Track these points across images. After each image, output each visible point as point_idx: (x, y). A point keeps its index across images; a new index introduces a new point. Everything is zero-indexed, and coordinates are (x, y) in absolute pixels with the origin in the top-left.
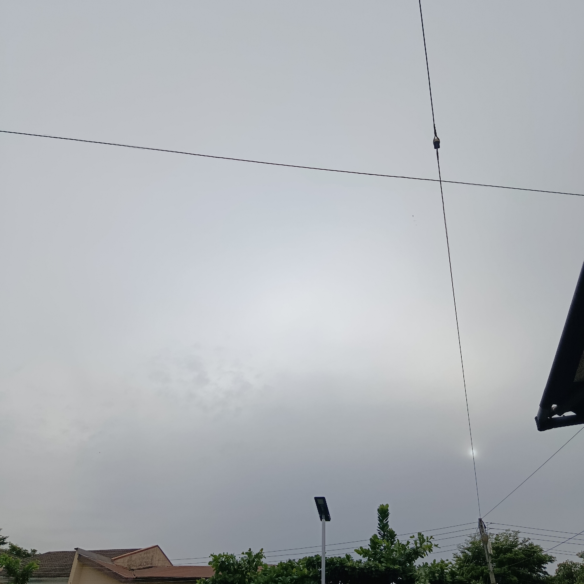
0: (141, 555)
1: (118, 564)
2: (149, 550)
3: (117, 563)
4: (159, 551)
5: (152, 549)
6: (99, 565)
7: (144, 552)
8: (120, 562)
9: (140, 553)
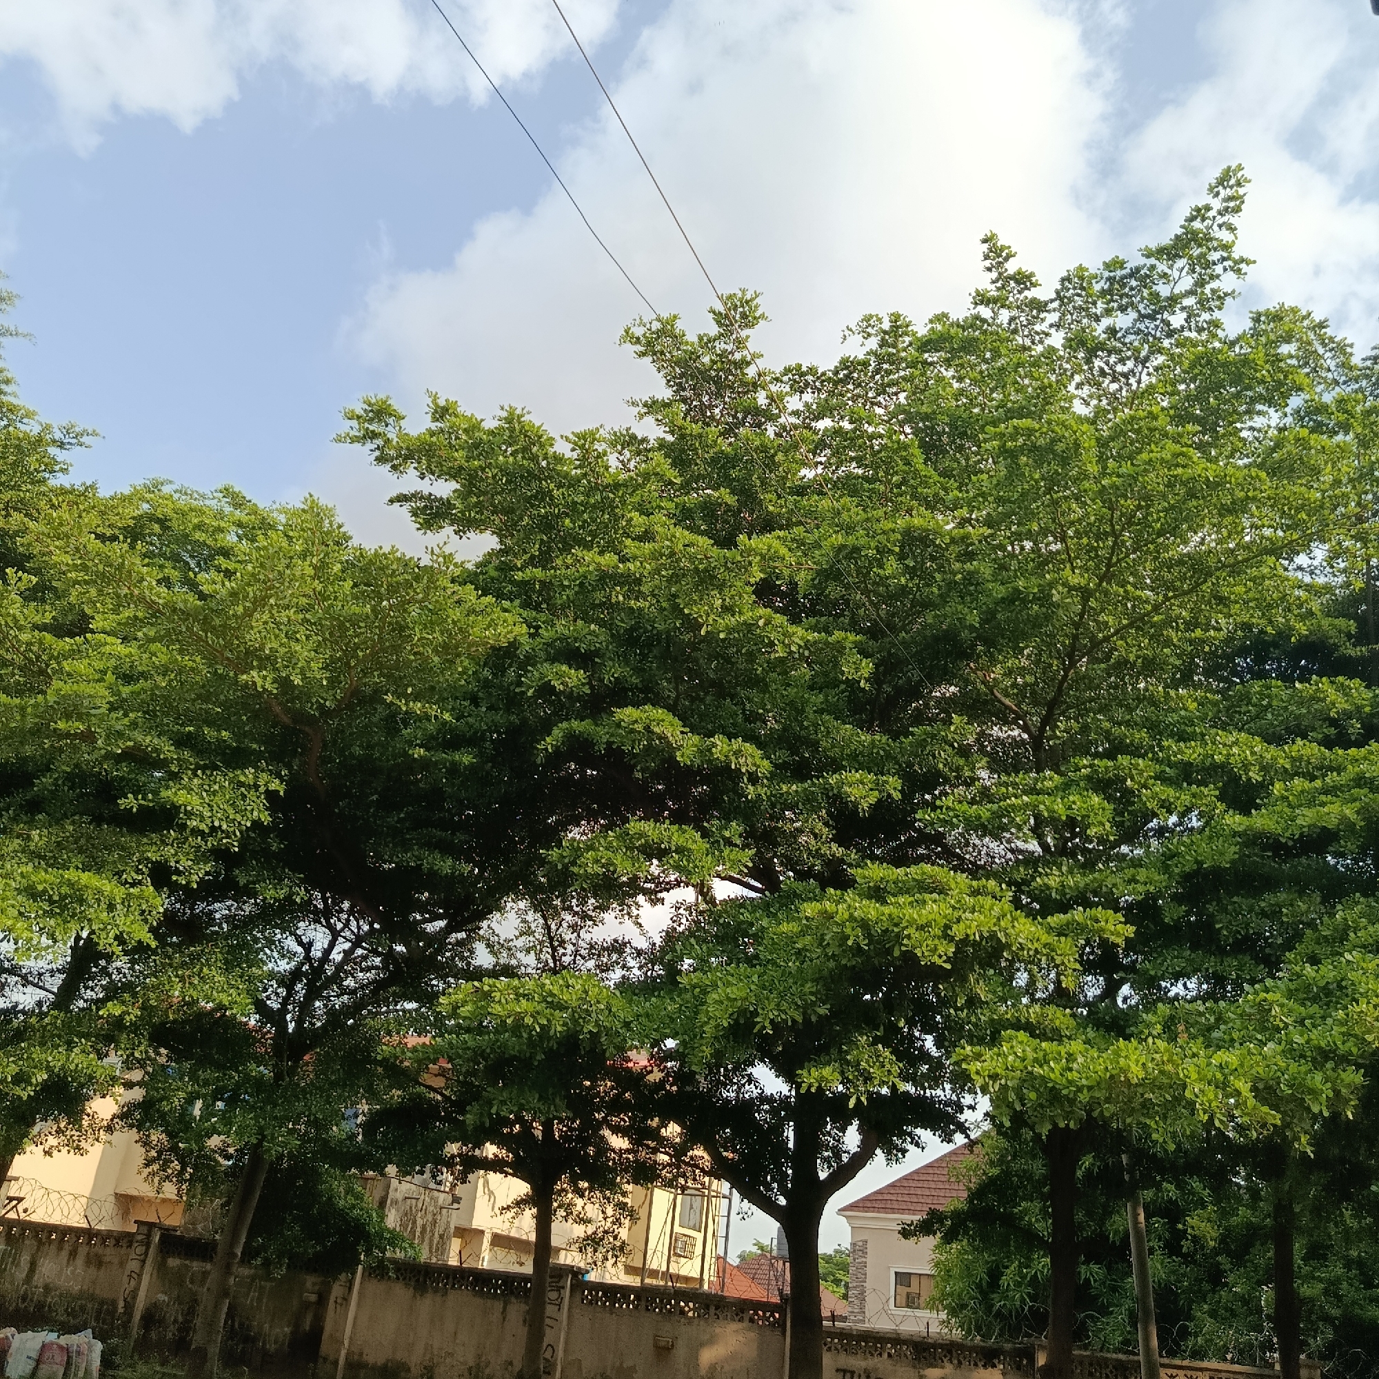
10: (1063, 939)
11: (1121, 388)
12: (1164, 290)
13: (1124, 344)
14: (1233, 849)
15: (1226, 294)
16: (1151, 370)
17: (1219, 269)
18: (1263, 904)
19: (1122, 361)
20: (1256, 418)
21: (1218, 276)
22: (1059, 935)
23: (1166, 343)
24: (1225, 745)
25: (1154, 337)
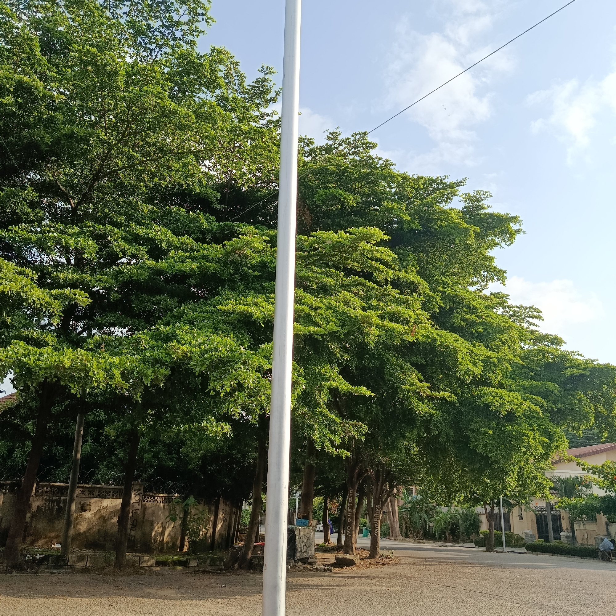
10: (57, 301)
11: (147, 56)
12: (176, 18)
13: (153, 35)
14: (147, 274)
15: (201, 32)
16: (163, 53)
17: (200, 18)
18: (154, 299)
19: (150, 43)
20: (201, 93)
21: (199, 21)
22: (55, 299)
23: (171, 43)
24: (155, 230)
25: (167, 37)
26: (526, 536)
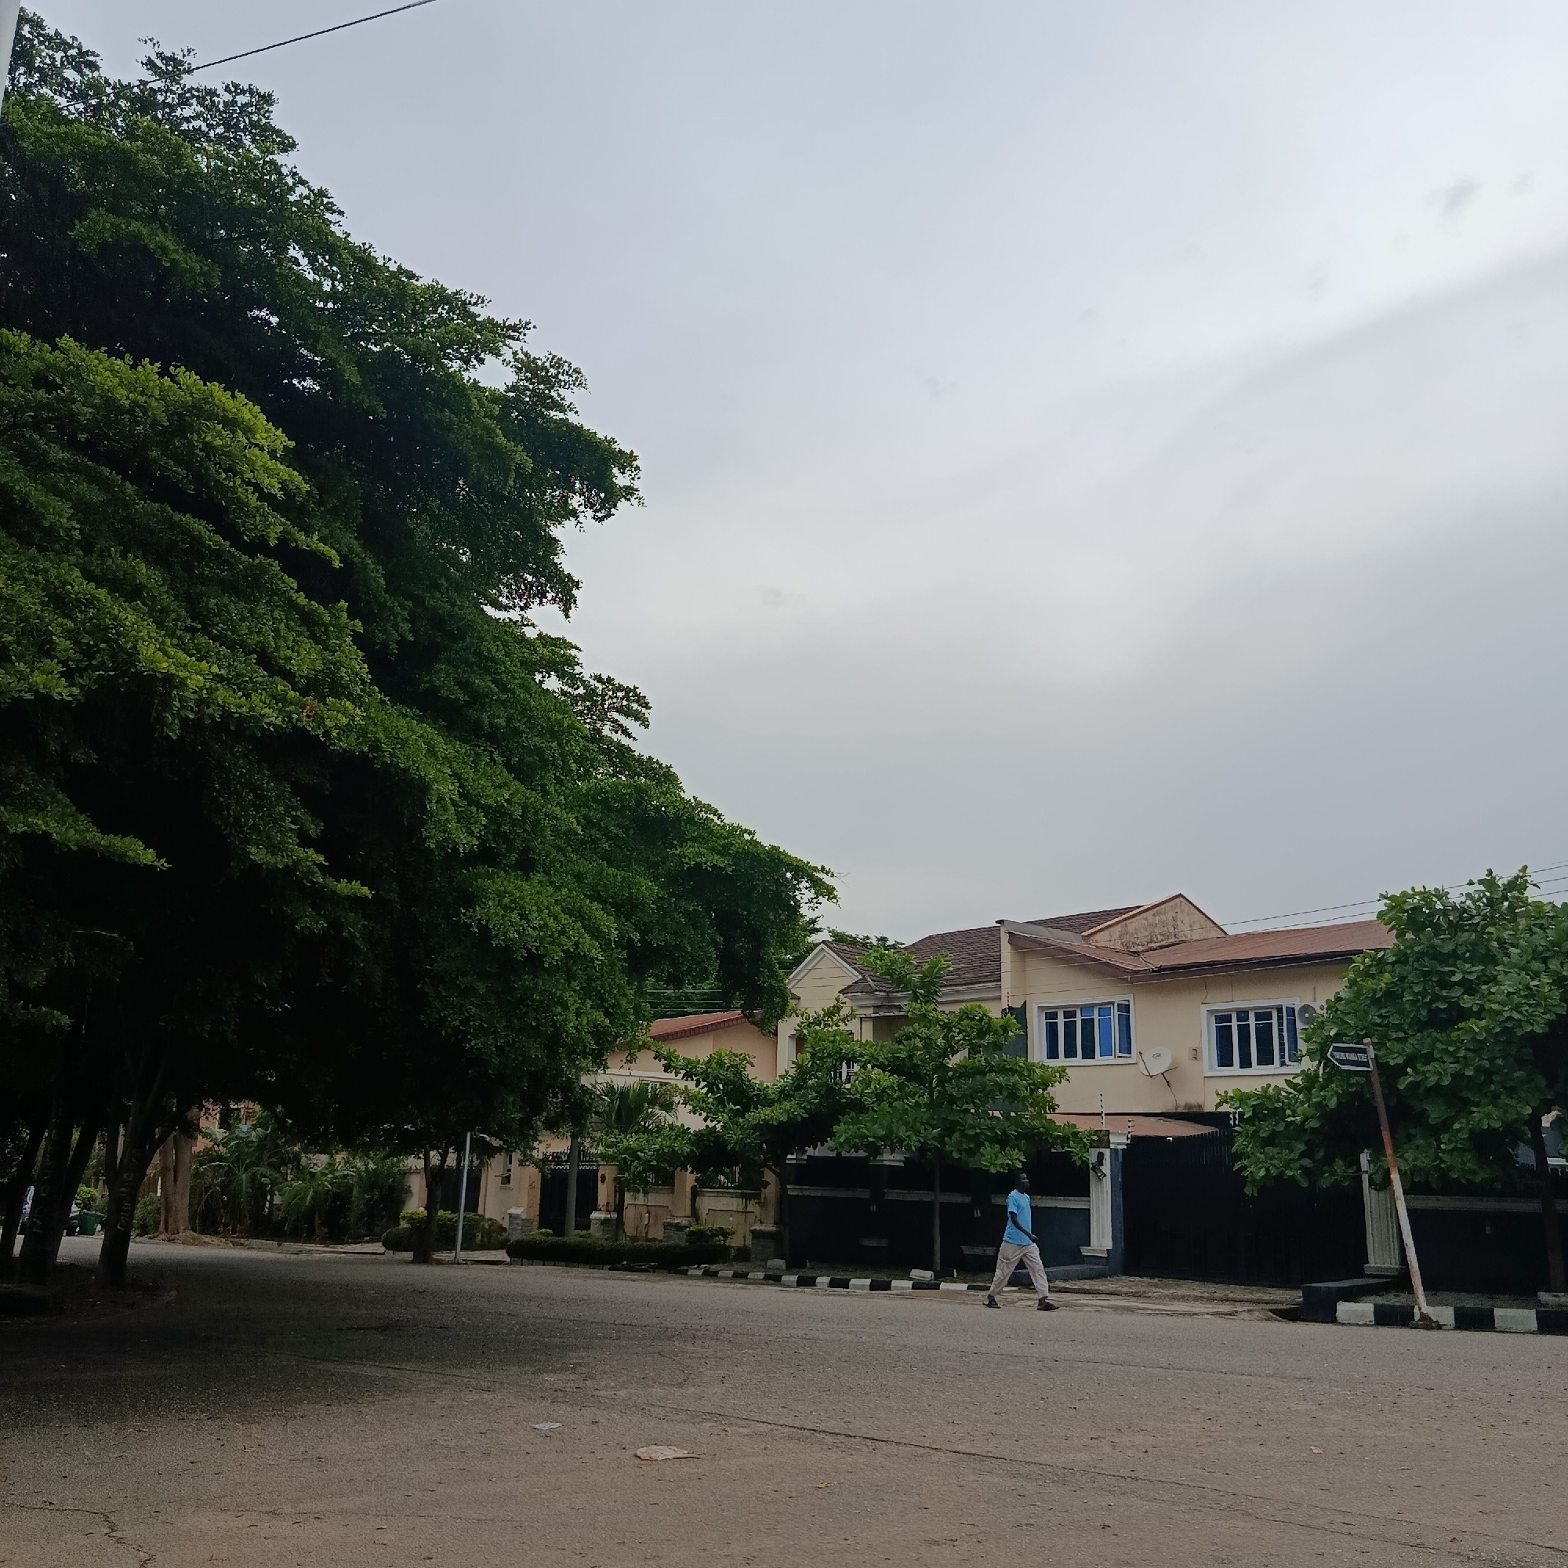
0: (1146, 919)
1: (1099, 945)
2: (1163, 906)
3: (1097, 942)
4: (1186, 907)
5: (1170, 904)
6: (1061, 949)
7: (1151, 912)
8: (1102, 939)
9: (1144, 915)
26: (511, 1223)
